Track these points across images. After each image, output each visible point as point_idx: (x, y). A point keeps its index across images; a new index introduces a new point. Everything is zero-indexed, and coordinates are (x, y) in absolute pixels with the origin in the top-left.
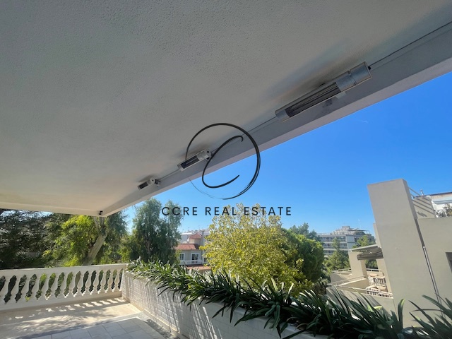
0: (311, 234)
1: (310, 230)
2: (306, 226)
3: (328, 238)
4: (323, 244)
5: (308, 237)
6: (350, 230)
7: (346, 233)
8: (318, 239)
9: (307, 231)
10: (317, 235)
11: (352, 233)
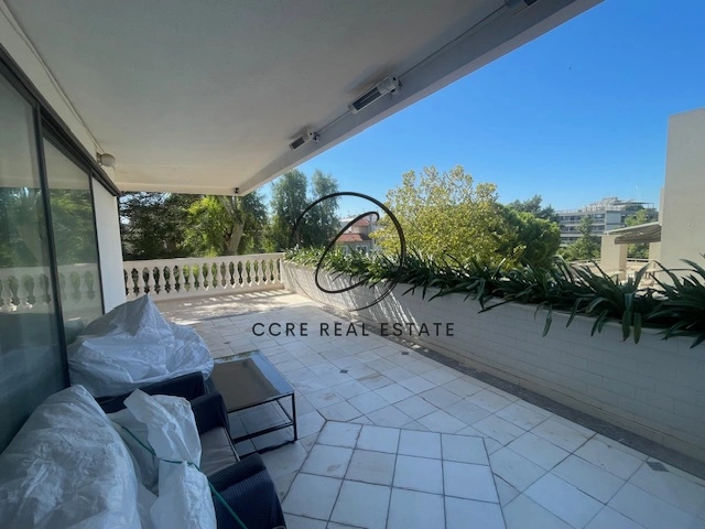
0: (544, 212)
1: (543, 206)
2: (538, 200)
3: (572, 218)
4: (562, 227)
5: (538, 216)
6: (618, 203)
7: (609, 208)
8: (557, 219)
9: (537, 207)
10: (554, 214)
11: (619, 208)
